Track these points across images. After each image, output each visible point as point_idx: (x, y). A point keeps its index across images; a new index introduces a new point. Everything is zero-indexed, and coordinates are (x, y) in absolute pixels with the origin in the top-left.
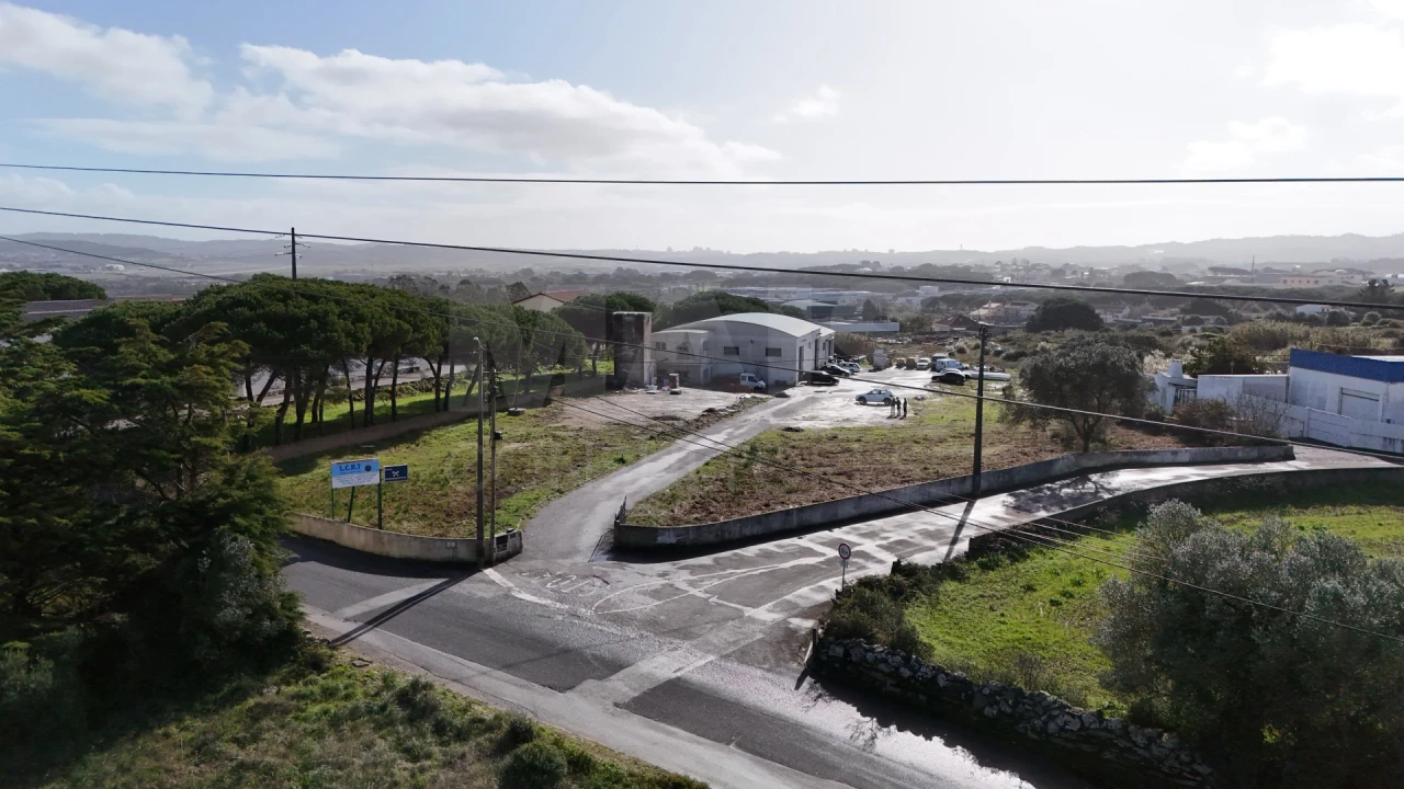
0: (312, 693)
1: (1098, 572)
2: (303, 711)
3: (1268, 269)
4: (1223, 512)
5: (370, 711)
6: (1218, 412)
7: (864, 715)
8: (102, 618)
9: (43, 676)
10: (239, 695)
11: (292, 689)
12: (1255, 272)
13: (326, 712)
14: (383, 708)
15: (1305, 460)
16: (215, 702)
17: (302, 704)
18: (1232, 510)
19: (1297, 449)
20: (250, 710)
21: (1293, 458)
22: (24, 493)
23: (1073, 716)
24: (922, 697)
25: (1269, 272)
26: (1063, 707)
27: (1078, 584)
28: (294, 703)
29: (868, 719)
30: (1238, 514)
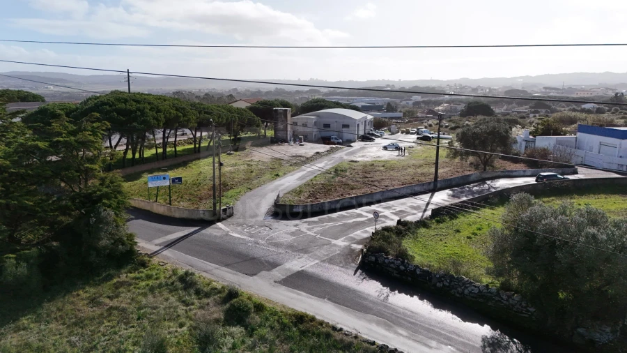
0: (142, 277)
1: (489, 224)
2: (138, 284)
3: (570, 88)
4: (545, 197)
5: (167, 285)
6: (545, 153)
7: (384, 286)
8: (48, 244)
9: (23, 269)
10: (110, 277)
11: (133, 275)
12: (564, 89)
13: (148, 285)
14: (173, 283)
15: (583, 174)
16: (99, 280)
17: (137, 281)
18: (549, 196)
19: (580, 169)
20: (115, 284)
21: (577, 173)
22: (12, 189)
23: (476, 287)
24: (410, 279)
25: (571, 90)
26: (471, 283)
27: (480, 229)
28: (134, 281)
29: (385, 288)
30: (552, 198)
